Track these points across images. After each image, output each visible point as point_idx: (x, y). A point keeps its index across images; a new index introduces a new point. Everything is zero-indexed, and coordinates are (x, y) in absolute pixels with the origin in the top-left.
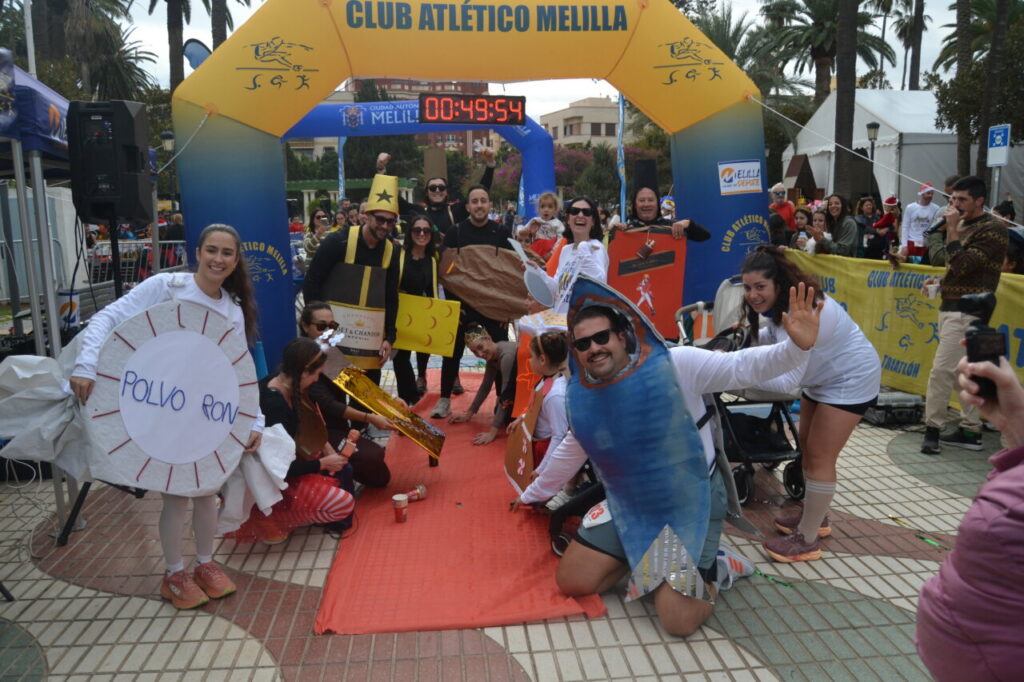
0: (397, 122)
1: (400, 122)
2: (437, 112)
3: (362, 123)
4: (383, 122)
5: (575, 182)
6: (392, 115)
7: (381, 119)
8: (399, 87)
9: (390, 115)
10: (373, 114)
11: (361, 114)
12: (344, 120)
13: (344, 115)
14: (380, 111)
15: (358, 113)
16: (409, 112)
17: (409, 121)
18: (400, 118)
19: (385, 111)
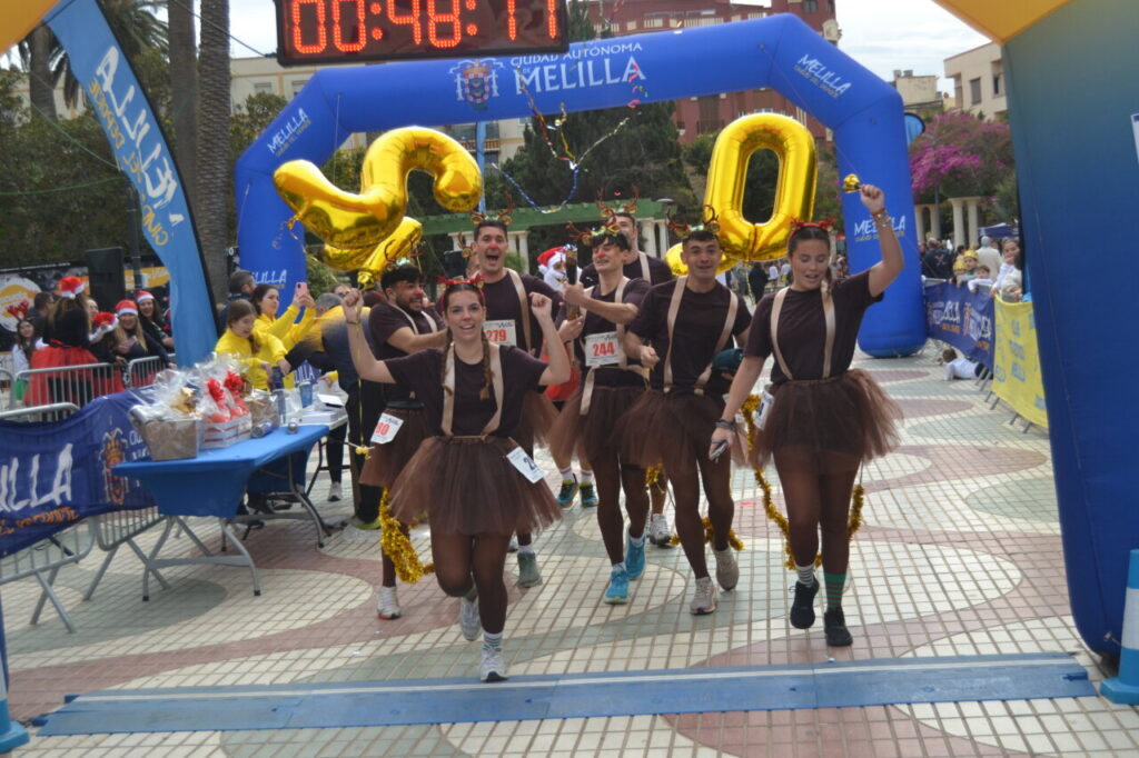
0: (565, 86)
1: (573, 86)
2: (322, 30)
3: (496, 94)
4: (538, 89)
5: (1000, 188)
6: (557, 72)
7: (533, 81)
8: (659, 23)
9: (551, 72)
10: (517, 76)
11: (494, 76)
12: (459, 91)
13: (459, 79)
14: (532, 67)
15: (487, 73)
16: (590, 63)
17: (592, 83)
18: (572, 77)
19: (542, 65)
